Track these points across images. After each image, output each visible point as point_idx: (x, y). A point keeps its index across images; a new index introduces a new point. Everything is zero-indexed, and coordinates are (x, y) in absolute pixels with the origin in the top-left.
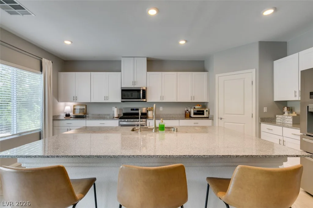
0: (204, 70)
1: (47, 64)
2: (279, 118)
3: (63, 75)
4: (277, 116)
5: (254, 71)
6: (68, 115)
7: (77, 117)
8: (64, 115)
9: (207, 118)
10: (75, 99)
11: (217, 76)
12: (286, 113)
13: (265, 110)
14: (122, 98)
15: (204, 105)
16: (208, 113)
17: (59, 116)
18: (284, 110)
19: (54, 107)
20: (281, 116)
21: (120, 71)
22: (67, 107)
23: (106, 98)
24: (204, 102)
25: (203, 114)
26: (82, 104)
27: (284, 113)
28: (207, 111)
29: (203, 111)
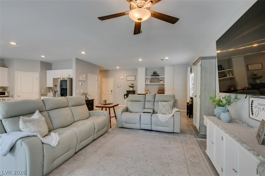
0: (4, 66)
2: (48, 94)
4: (48, 93)
5: (38, 73)
9: (8, 96)
11: (16, 72)
12: (51, 92)
13: (43, 91)
15: (4, 88)
16: (8, 94)
18: (50, 90)
20: (49, 93)
24: (4, 87)
25: (4, 94)
27: (50, 92)
28: (7, 92)
29: (5, 92)
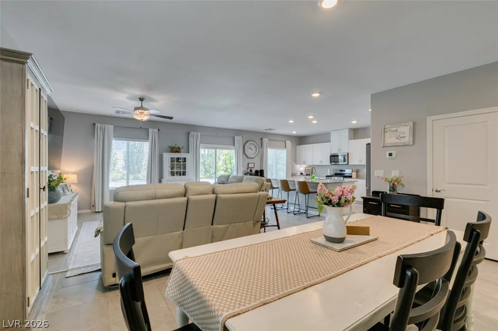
1: (289, 143)
3: (298, 147)
6: (302, 174)
7: (307, 175)
8: (299, 174)
10: (304, 163)
14: (331, 162)
17: (296, 174)
19: (293, 167)
21: (330, 141)
22: (301, 168)
23: (321, 162)
26: (310, 166)
